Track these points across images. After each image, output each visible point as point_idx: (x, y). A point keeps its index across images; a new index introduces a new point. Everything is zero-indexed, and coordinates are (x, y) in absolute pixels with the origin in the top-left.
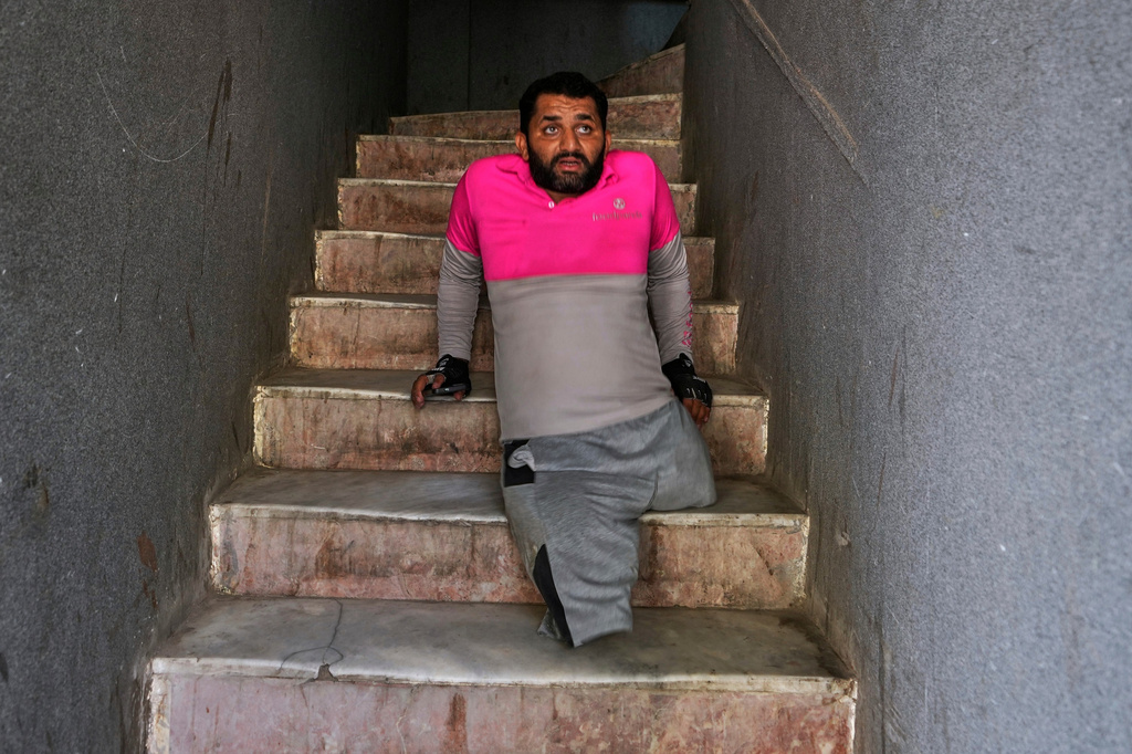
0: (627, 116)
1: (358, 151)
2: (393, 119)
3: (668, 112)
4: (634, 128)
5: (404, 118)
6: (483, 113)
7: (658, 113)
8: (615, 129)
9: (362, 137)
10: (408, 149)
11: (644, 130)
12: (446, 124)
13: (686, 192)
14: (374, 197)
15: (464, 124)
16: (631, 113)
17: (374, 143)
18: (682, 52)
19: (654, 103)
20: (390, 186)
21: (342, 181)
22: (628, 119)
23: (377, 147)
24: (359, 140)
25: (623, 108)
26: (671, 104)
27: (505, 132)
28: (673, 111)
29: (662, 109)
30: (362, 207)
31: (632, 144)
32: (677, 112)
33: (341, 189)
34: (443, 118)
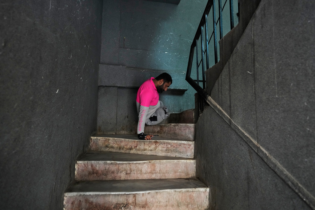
0: (174, 147)
1: (76, 168)
2: (92, 137)
3: (189, 147)
4: (177, 151)
5: (95, 137)
6: (123, 139)
7: (185, 148)
8: (170, 151)
9: (78, 162)
10: (96, 166)
11: (180, 153)
12: (110, 141)
13: (205, 191)
14: (80, 201)
15: (116, 142)
16: (176, 146)
17: (83, 164)
18: (193, 127)
19: (184, 144)
20: (87, 195)
21: (66, 194)
22: (175, 148)
23: (84, 166)
24: (76, 163)
25: (173, 144)
26: (190, 145)
27: (131, 147)
28: (191, 148)
29: (187, 146)
30: (75, 205)
31: (179, 162)
32: (192, 149)
33: (65, 198)
34: (109, 139)
